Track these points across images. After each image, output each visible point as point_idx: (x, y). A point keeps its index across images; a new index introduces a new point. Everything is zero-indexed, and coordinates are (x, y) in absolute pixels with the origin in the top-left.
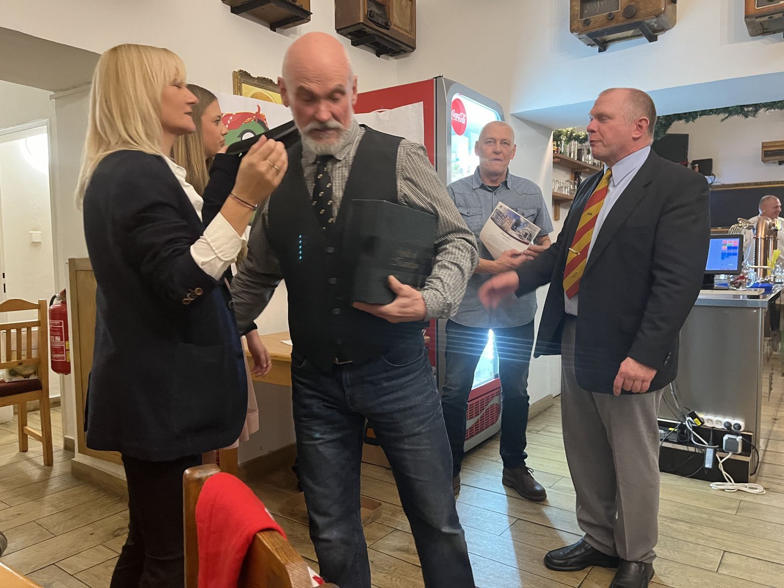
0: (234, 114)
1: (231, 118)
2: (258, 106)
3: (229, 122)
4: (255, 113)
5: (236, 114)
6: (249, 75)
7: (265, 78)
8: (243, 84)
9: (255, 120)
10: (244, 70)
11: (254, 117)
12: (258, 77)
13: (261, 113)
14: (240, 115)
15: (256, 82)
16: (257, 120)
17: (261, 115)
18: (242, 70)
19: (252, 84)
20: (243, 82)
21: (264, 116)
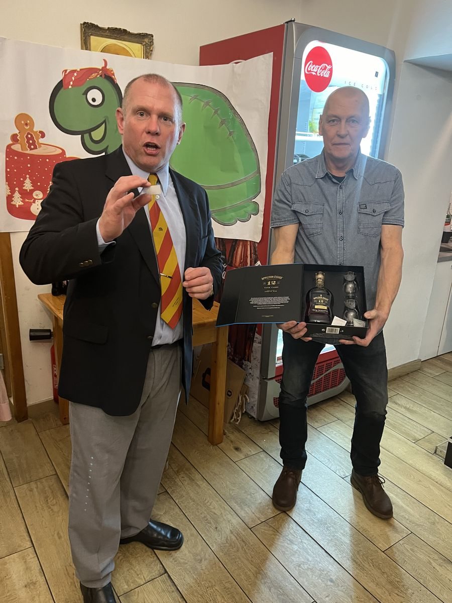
0: (79, 70)
1: (75, 74)
2: (104, 60)
3: (73, 78)
4: (101, 68)
5: (81, 70)
6: (97, 26)
7: (116, 28)
8: (92, 37)
9: (101, 76)
10: (89, 22)
11: (101, 72)
12: (109, 28)
13: (108, 67)
14: (85, 71)
15: (107, 33)
16: (103, 76)
17: (108, 69)
18: (86, 22)
19: (102, 36)
20: (91, 35)
21: (112, 71)
